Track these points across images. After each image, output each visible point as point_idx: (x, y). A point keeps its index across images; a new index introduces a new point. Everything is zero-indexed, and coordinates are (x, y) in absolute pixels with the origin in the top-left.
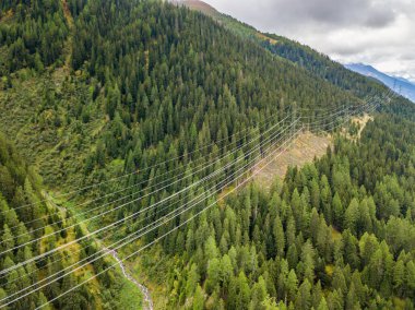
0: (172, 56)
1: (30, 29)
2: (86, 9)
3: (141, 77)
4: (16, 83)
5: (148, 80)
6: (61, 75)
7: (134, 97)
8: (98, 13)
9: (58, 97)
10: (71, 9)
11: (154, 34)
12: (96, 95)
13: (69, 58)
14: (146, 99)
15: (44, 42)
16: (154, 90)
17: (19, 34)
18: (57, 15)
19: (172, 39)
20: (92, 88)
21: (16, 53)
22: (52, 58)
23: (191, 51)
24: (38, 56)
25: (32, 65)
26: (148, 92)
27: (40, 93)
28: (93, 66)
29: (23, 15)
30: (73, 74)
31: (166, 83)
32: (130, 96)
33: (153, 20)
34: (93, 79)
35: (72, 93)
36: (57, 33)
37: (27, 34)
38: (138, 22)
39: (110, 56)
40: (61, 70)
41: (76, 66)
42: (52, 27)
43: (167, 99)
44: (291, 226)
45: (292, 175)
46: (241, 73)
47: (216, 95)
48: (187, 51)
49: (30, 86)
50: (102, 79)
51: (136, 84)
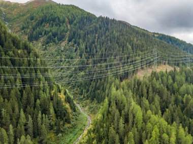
0: (107, 34)
1: (54, 29)
2: (75, 22)
3: (94, 42)
4: (48, 48)
5: (96, 44)
6: (63, 44)
7: (90, 50)
8: (79, 23)
9: (62, 51)
10: (70, 23)
11: (100, 28)
12: (76, 50)
13: (67, 39)
14: (95, 50)
15: (59, 33)
16: (98, 46)
17: (51, 31)
19: (107, 29)
20: (74, 48)
21: (49, 38)
22: (61, 39)
23: (115, 32)
24: (56, 38)
25: (54, 41)
27: (56, 51)
28: (76, 40)
29: (52, 25)
30: (68, 43)
31: (103, 44)
32: (89, 49)
33: (100, 23)
34: (75, 45)
35: (67, 50)
36: (64, 30)
37: (53, 31)
38: (94, 24)
39: (82, 36)
40: (64, 42)
41: (70, 41)
42: (62, 28)
43: (103, 49)
44: (150, 90)
45: (154, 74)
46: (135, 40)
47: (123, 46)
48: (113, 32)
49: (53, 48)
50: (79, 44)
51: (91, 45)
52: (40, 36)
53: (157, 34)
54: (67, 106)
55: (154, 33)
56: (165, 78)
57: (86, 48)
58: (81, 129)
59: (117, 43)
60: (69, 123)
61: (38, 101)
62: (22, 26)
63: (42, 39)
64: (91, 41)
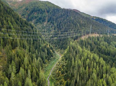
0: (67, 19)
2: (50, 11)
3: (61, 23)
4: (37, 25)
5: (62, 23)
6: (45, 23)
7: (59, 26)
8: (53, 12)
9: (45, 27)
10: (47, 12)
11: (64, 15)
12: (52, 26)
13: (47, 20)
14: (62, 26)
15: (42, 18)
16: (63, 25)
18: (45, 13)
19: (67, 16)
20: (51, 26)
21: (37, 20)
22: (44, 21)
23: (71, 17)
24: (41, 20)
25: (40, 22)
26: (62, 25)
27: (41, 27)
28: (51, 21)
29: (38, 13)
30: (47, 23)
31: (66, 23)
32: (58, 26)
33: (64, 12)
34: (51, 24)
35: (47, 26)
37: (39, 16)
38: (61, 13)
39: (55, 19)
40: (45, 22)
41: (48, 22)
42: (44, 15)
43: (66, 26)
44: (87, 43)
45: (89, 37)
46: (82, 21)
47: (76, 25)
48: (70, 18)
49: (39, 26)
50: (53, 24)
51: (60, 24)
52: (32, 19)
53: (95, 17)
54: (51, 50)
55: (94, 17)
56: (94, 39)
57: (57, 26)
58: (57, 60)
59: (73, 23)
60: (52, 57)
61: (40, 47)
62: (22, 14)
63: (33, 21)
64: (59, 22)
